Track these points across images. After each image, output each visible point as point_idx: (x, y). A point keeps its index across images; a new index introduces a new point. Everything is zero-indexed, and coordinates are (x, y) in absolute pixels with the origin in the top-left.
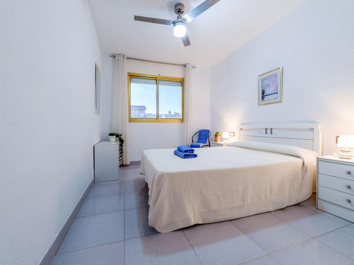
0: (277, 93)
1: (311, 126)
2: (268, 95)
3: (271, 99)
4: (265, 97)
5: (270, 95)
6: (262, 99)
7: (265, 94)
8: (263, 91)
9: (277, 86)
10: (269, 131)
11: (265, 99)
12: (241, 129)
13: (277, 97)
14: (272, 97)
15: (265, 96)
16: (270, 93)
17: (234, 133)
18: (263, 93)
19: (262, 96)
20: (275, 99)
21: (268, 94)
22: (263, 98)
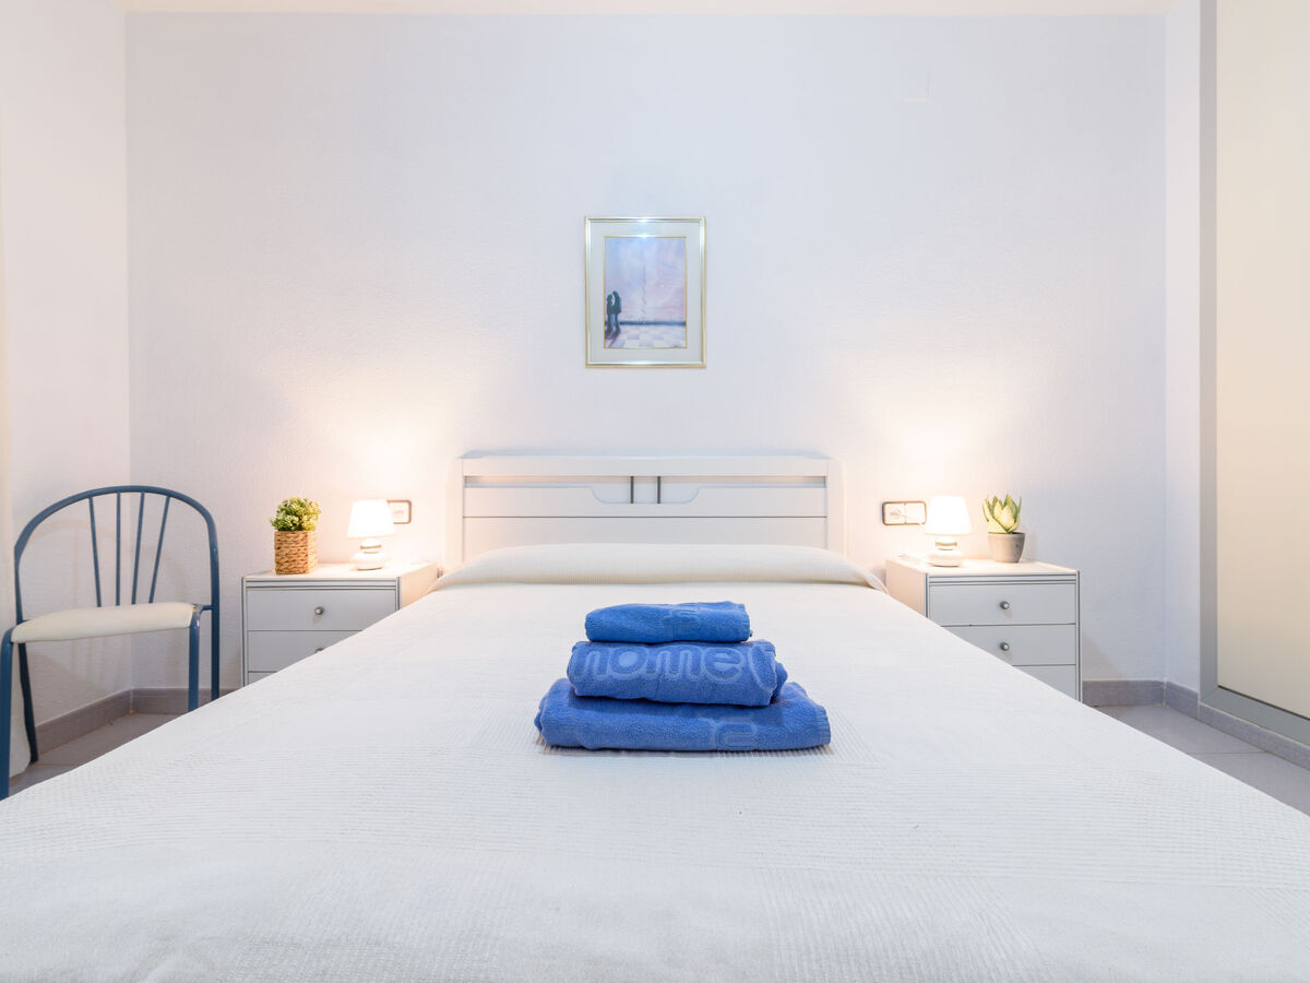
0: (684, 324)
1: (817, 470)
2: (641, 324)
3: (657, 343)
4: (622, 327)
5: (648, 323)
6: (606, 338)
7: (621, 317)
8: (609, 298)
9: (683, 292)
10: (645, 491)
11: (622, 337)
12: (468, 481)
13: (682, 343)
14: (661, 339)
15: (623, 323)
16: (651, 318)
17: (410, 503)
18: (613, 307)
19: (608, 324)
20: (676, 347)
21: (637, 317)
22: (612, 331)
